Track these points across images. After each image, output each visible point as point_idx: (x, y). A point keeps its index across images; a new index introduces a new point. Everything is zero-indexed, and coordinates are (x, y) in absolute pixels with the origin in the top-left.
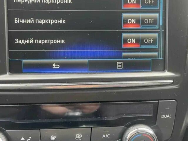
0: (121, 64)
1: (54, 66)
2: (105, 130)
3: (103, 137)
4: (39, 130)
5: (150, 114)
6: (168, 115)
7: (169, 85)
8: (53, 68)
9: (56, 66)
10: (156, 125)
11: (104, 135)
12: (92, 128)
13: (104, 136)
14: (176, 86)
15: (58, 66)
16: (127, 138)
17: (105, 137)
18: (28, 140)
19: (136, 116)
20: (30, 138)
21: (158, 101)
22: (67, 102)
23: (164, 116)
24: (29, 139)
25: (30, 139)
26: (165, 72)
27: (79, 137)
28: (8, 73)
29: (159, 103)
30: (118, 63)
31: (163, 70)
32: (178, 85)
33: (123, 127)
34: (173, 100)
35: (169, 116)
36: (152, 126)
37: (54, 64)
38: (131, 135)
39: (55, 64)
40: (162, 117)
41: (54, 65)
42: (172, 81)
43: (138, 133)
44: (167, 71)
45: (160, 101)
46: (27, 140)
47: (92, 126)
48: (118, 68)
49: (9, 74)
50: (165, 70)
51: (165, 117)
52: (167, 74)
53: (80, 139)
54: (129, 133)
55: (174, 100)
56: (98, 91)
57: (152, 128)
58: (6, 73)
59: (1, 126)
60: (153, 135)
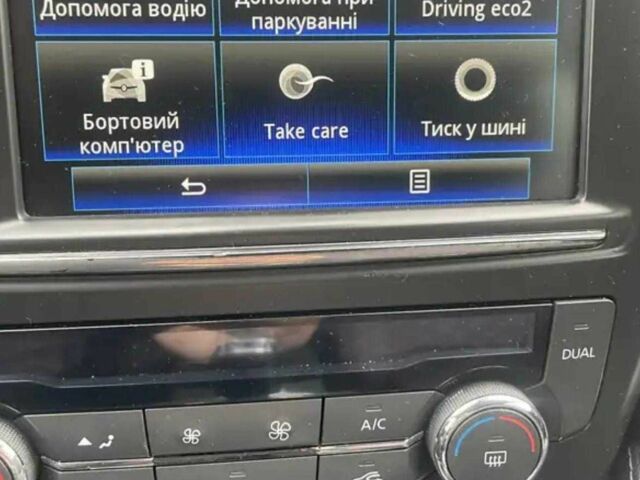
0: (423, 176)
1: (187, 188)
2: (370, 407)
3: (364, 427)
4: (141, 411)
5: (523, 346)
6: (585, 349)
7: (592, 246)
8: (184, 194)
9: (192, 189)
10: (543, 382)
11: (366, 421)
12: (327, 399)
13: (366, 425)
14: (617, 249)
15: (200, 189)
16: (447, 428)
17: (369, 426)
18: (104, 445)
19: (477, 355)
20: (111, 437)
21: (550, 305)
22: (238, 312)
23: (572, 354)
24: (107, 442)
25: (110, 443)
26: (578, 202)
27: (280, 431)
28: (20, 217)
29: (556, 308)
30: (414, 174)
31: (572, 196)
32: (621, 248)
33: (433, 392)
34: (602, 297)
35: (587, 353)
36: (528, 386)
37: (187, 180)
38: (460, 419)
39: (190, 181)
40: (564, 358)
41: (186, 184)
42: (601, 235)
43: (481, 412)
44: (584, 199)
45: (559, 303)
46: (101, 447)
47: (325, 394)
48: (412, 192)
49: (27, 220)
50: (578, 197)
51: (576, 355)
52: (585, 208)
53: (284, 436)
54: (451, 414)
55: (605, 300)
56: (344, 275)
57: (529, 395)
58: (12, 216)
59: (3, 402)
60: (531, 417)
